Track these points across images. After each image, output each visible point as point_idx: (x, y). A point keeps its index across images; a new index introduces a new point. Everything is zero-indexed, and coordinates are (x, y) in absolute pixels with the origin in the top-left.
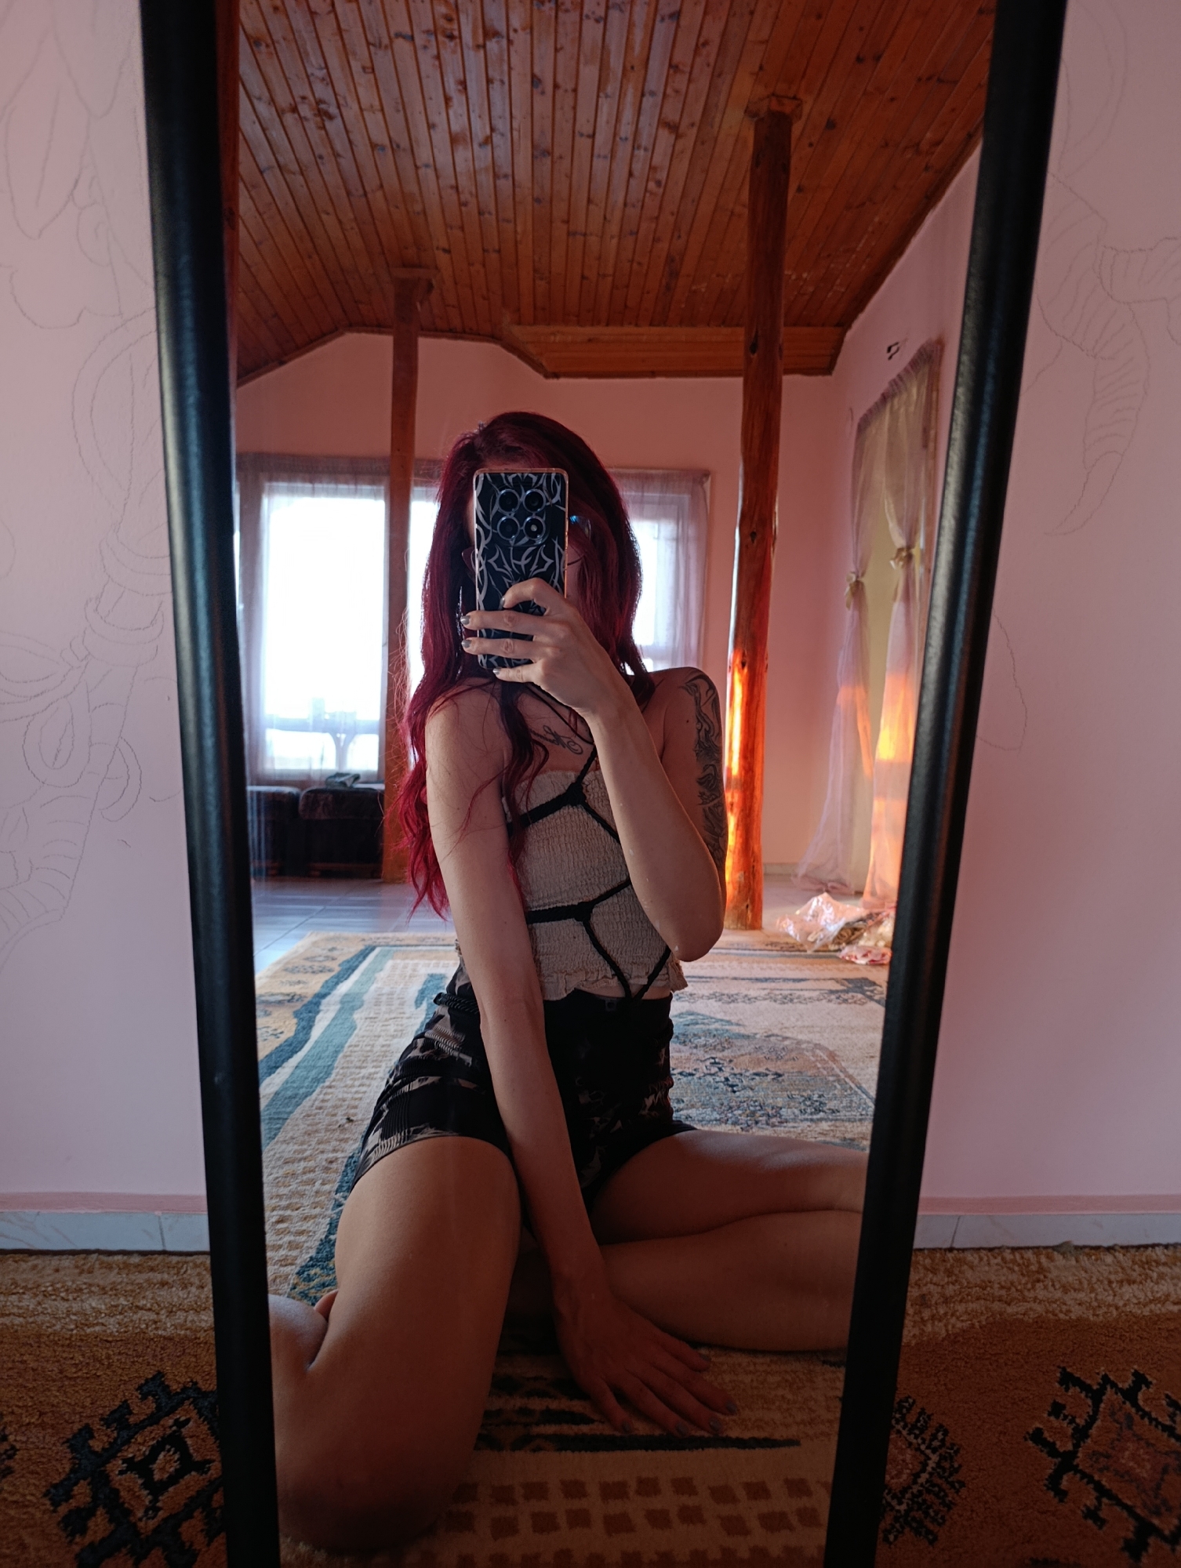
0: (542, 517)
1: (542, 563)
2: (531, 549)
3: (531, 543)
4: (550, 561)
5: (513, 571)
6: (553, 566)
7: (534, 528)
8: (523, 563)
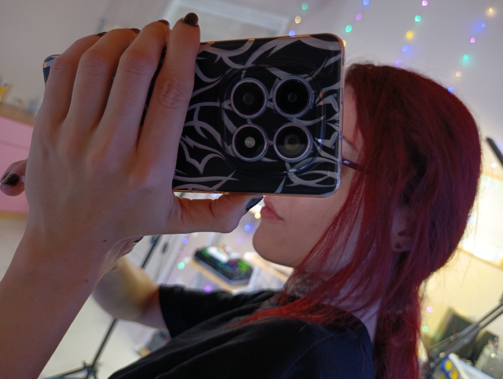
0: (267, 155)
1: (198, 155)
2: (218, 137)
4: (201, 167)
7: (250, 142)
8: (197, 124)
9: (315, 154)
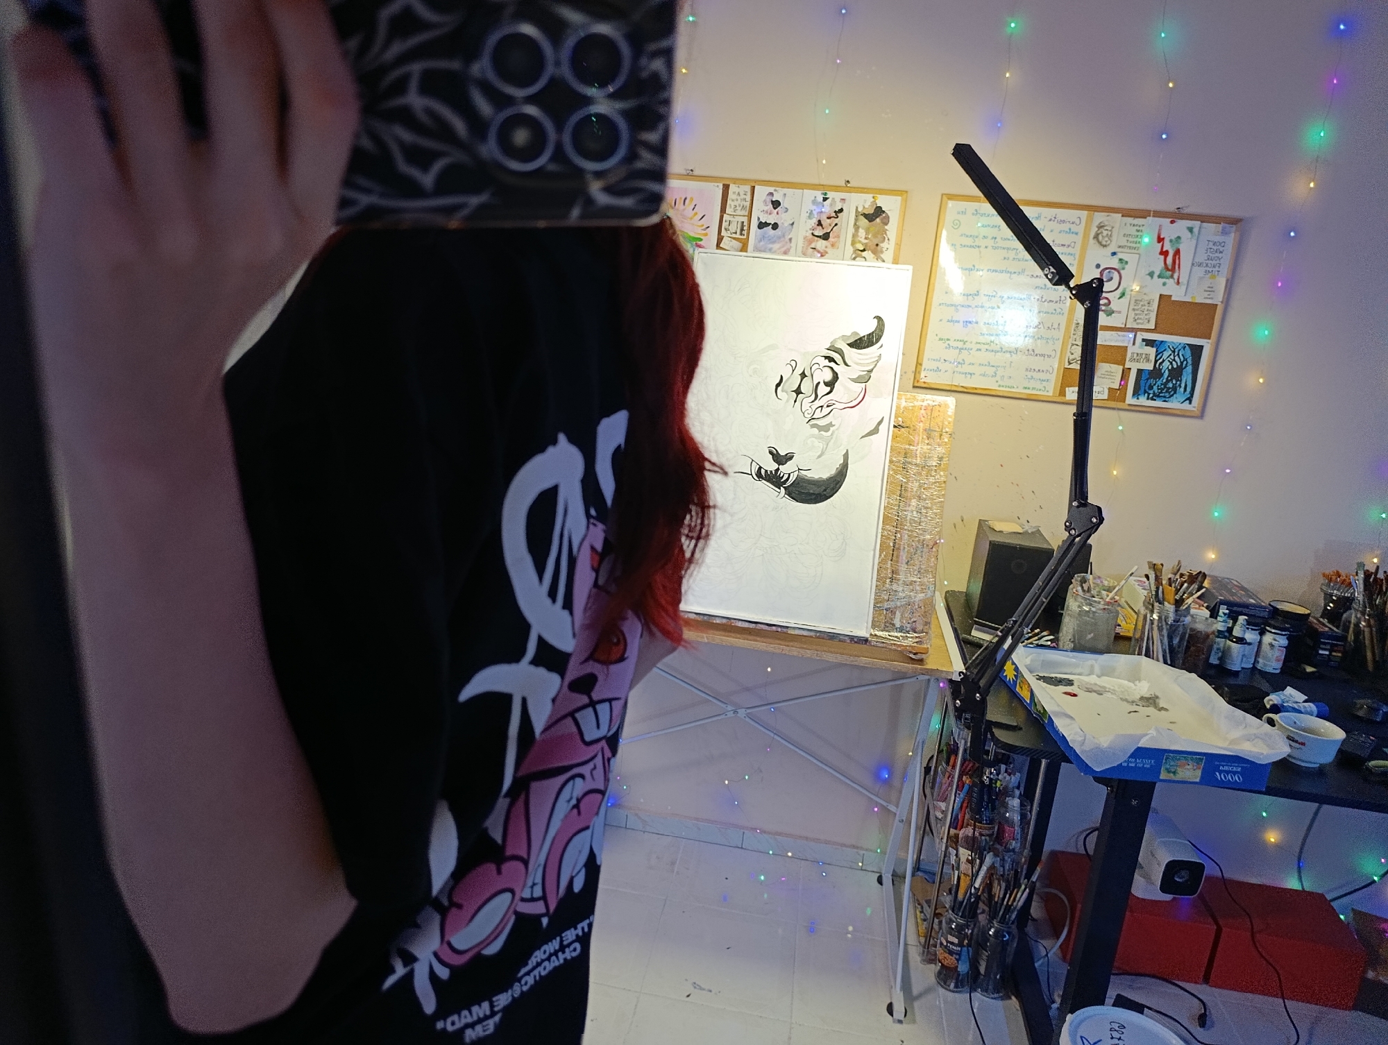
0: (553, 159)
1: (422, 158)
2: (460, 126)
3: (478, 126)
4: (427, 179)
5: (384, 70)
6: (414, 191)
7: (521, 137)
8: (415, 100)
9: (632, 156)
